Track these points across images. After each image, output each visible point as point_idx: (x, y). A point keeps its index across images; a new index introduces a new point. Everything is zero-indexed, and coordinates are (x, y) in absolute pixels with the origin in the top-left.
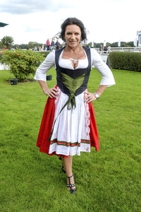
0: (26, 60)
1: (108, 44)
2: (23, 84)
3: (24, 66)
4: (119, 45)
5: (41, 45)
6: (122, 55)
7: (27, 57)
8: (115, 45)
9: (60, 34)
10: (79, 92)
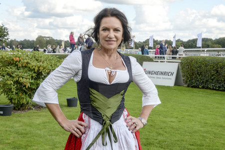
0: (31, 70)
1: (180, 43)
2: (22, 113)
3: (27, 81)
4: (199, 44)
5: (59, 43)
6: (204, 62)
7: (33, 64)
8: (191, 44)
9: (92, 31)
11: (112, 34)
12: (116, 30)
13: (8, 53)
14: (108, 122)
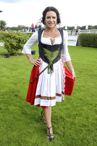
0: (16, 39)
1: (79, 28)
2: (14, 57)
3: (15, 44)
4: (87, 28)
5: (27, 28)
6: (89, 36)
7: (17, 36)
8: (83, 28)
10: (56, 61)
11: (52, 20)
12: (54, 18)
13: (7, 32)
14: (51, 63)
